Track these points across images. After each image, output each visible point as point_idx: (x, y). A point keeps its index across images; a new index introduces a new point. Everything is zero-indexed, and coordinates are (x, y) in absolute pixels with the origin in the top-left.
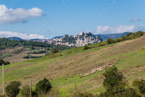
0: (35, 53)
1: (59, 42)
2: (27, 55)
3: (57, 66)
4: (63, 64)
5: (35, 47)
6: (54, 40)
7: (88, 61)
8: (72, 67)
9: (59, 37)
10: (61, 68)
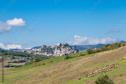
0: (15, 62)
1: (38, 52)
2: (8, 64)
3: (41, 74)
4: (47, 72)
5: (15, 57)
6: (33, 50)
7: (71, 69)
8: (56, 75)
9: (38, 48)
10: (45, 76)
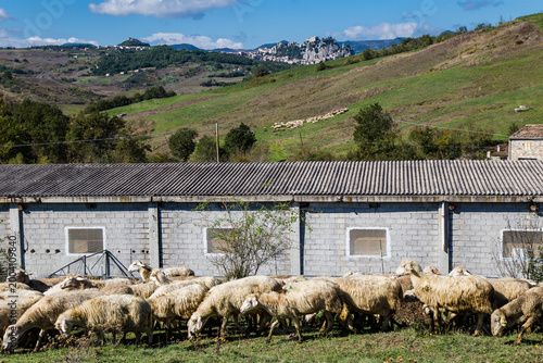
0: (223, 76)
1: (270, 55)
2: (209, 79)
3: (265, 102)
4: (278, 97)
5: (223, 65)
6: (261, 50)
7: (325, 92)
8: (294, 104)
9: (269, 46)
10: (273, 105)
